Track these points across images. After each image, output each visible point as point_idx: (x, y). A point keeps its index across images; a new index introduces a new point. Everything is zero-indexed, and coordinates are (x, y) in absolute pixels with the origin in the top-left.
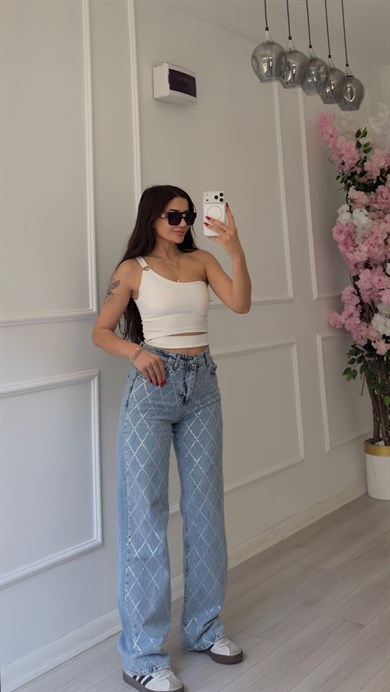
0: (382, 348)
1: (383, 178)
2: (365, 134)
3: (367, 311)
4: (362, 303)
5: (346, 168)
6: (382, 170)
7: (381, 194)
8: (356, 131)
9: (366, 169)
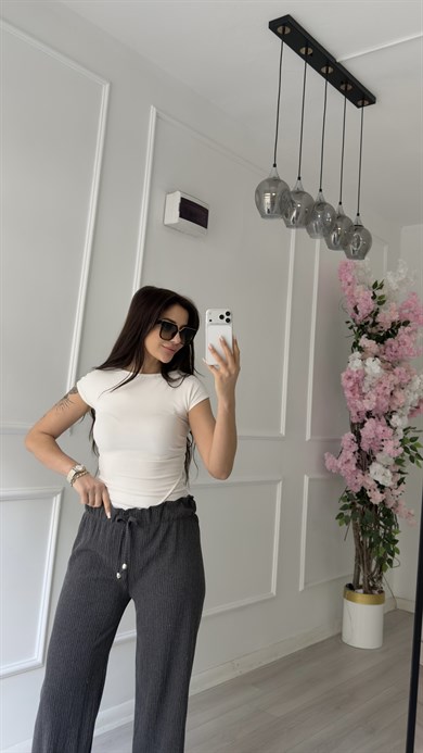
0: (376, 498)
1: (393, 331)
2: (382, 286)
3: (365, 460)
4: (360, 450)
5: (359, 317)
6: (393, 323)
7: (391, 347)
8: (373, 283)
9: (378, 320)
